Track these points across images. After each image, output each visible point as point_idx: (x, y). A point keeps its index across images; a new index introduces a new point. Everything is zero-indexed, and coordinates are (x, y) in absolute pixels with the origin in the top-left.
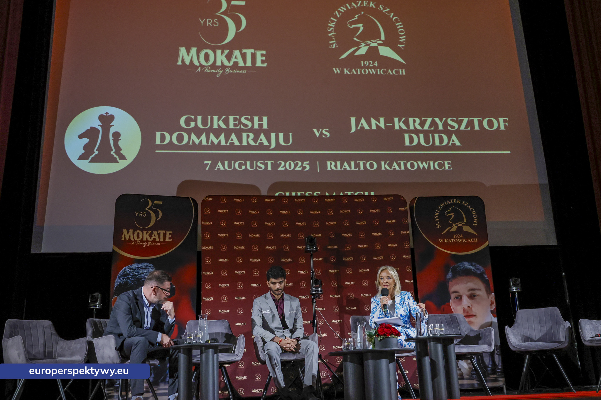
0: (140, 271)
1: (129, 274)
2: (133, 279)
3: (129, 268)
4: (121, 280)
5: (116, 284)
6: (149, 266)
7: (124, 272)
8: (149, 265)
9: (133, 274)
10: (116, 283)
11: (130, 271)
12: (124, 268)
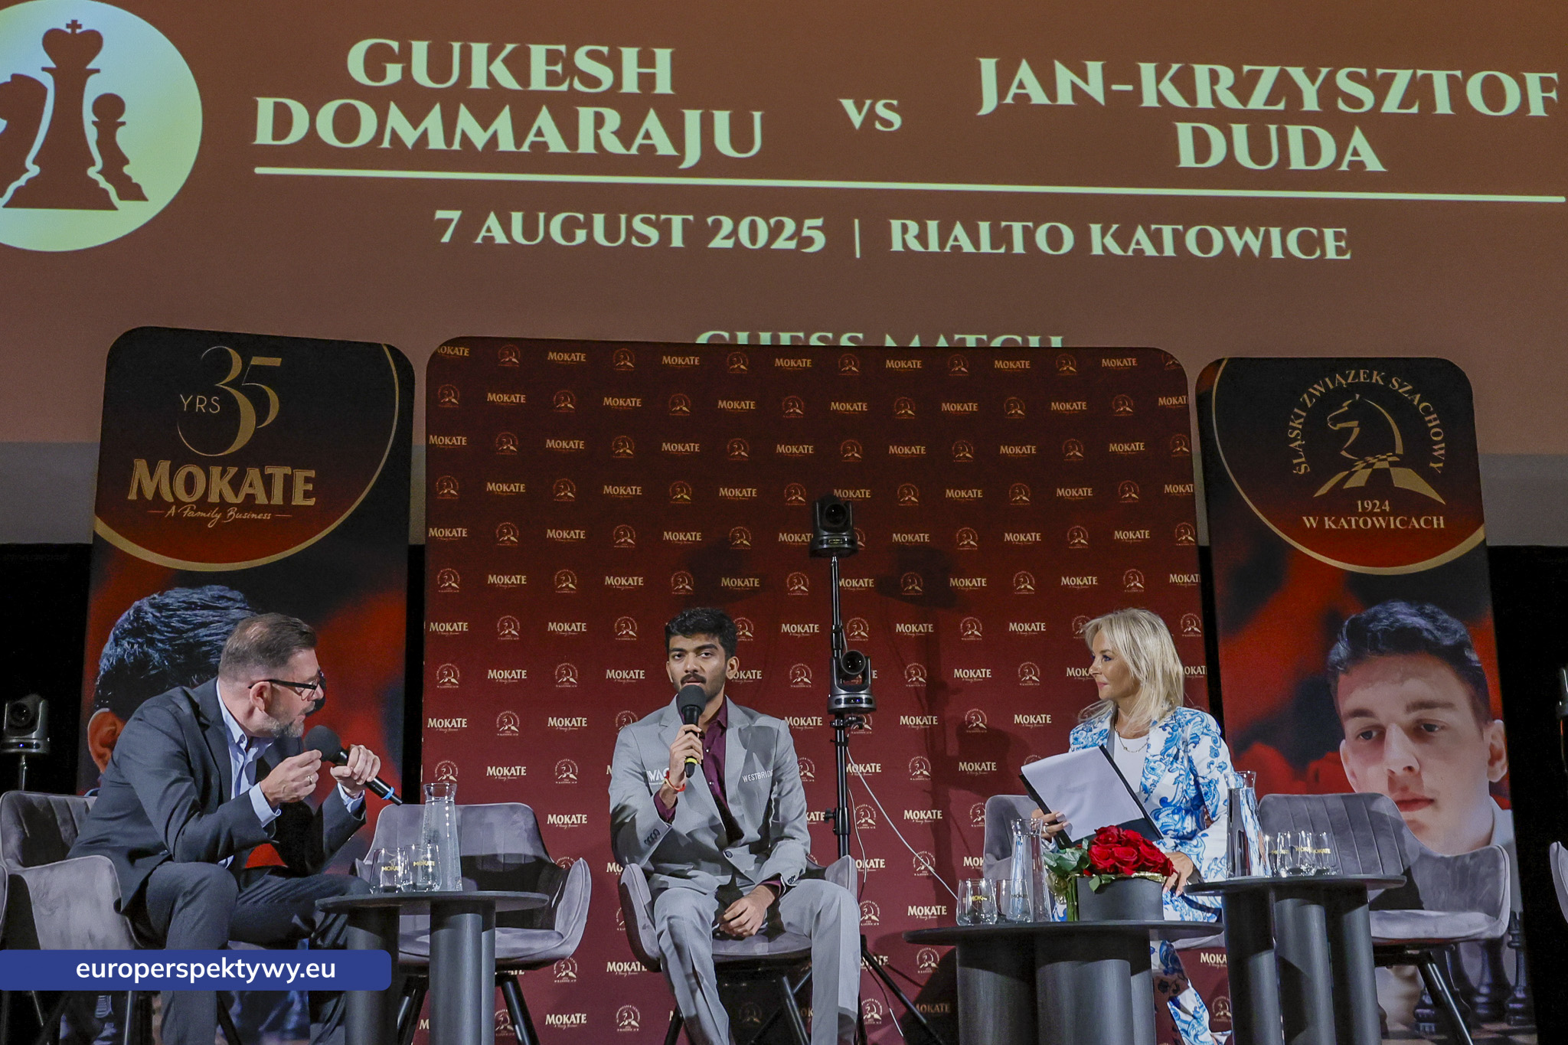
0: (196, 615)
1: (152, 628)
2: (167, 647)
3: (152, 606)
4: (125, 650)
5: (104, 664)
6: (229, 599)
7: (137, 618)
8: (229, 594)
9: (167, 625)
10: (105, 661)
11: (158, 615)
12: (137, 603)
